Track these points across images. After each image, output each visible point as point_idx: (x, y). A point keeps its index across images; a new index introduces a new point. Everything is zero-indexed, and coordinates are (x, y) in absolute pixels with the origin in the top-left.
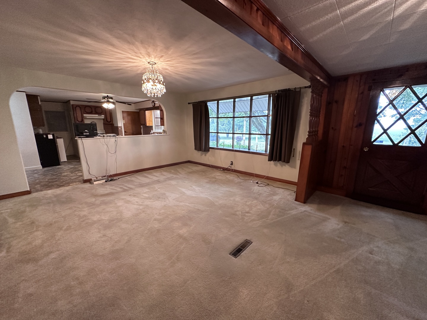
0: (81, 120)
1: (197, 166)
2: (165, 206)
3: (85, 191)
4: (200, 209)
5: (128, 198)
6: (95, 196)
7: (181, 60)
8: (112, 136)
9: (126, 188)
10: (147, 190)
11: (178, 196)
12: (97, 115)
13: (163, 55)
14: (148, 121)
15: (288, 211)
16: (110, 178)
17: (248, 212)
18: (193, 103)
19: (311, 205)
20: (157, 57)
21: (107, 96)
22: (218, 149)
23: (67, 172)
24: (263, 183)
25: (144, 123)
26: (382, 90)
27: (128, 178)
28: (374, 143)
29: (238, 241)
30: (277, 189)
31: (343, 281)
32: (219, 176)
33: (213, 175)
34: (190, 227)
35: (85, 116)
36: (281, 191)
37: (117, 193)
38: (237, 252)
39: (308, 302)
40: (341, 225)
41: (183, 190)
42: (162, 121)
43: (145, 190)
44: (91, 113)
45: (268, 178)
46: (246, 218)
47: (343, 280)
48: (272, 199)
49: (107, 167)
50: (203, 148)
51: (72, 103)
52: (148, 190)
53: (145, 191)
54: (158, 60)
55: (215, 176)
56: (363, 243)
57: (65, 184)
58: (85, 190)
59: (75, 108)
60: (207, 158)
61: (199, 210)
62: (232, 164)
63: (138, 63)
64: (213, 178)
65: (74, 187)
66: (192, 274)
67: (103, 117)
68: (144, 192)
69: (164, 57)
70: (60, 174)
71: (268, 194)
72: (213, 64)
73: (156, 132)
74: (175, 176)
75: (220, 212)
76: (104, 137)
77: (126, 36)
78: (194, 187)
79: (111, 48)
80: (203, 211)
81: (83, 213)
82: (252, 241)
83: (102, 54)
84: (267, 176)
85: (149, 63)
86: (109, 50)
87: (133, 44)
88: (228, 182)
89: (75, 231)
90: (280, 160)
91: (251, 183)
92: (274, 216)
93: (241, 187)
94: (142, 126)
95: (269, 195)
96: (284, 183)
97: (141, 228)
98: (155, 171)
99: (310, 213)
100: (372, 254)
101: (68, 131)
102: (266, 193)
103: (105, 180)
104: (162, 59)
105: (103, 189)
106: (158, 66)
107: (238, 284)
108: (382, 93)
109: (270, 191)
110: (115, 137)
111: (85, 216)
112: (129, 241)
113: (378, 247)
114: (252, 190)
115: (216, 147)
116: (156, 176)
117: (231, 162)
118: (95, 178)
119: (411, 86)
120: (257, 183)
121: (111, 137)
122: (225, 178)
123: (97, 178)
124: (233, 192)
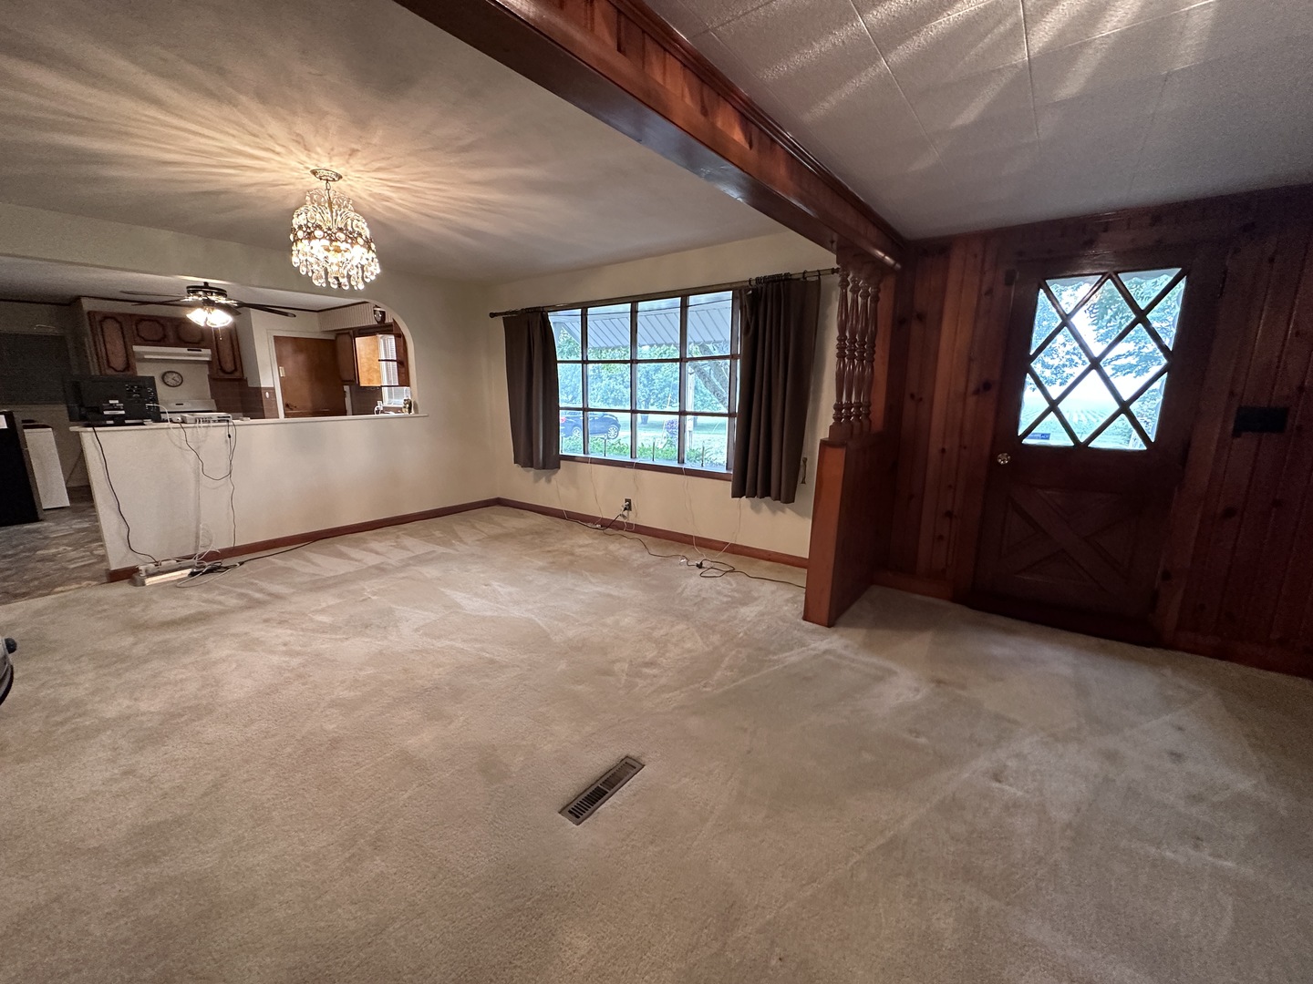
1: (521, 516)
2: (381, 653)
3: (105, 610)
4: (498, 658)
5: (258, 631)
6: (137, 627)
7: (427, 169)
8: (214, 421)
9: (258, 595)
10: (332, 601)
11: (433, 616)
12: (185, 350)
13: (355, 146)
14: (365, 369)
15: (775, 654)
16: (206, 564)
17: (651, 664)
18: (505, 313)
19: (850, 631)
20: (336, 155)
21: (203, 285)
22: (585, 460)
23: (57, 544)
24: (717, 566)
25: (352, 378)
26: (1043, 283)
27: (277, 560)
28: (1026, 441)
29: (598, 762)
30: (756, 583)
31: (901, 879)
32: (587, 546)
33: (567, 545)
34: (450, 724)
35: (139, 353)
36: (768, 588)
37: (222, 613)
38: (585, 803)
39: (779, 963)
40: (926, 690)
41: (459, 597)
42: (403, 370)
43: (328, 599)
44: (159, 341)
45: (735, 550)
46: (641, 683)
47: (900, 874)
48: (735, 618)
49: (197, 527)
50: (539, 459)
51: (87, 305)
52: (338, 601)
53: (324, 605)
54: (343, 165)
55: (572, 546)
56: (980, 745)
57: (35, 586)
58: (106, 607)
59: (101, 322)
60: (553, 490)
61: (492, 662)
62: (628, 508)
63: (278, 171)
64: (566, 553)
65: (66, 596)
66: (414, 895)
67: (206, 354)
68: (320, 608)
69: (360, 153)
70: (27, 554)
71: (725, 599)
72: (534, 187)
73: (392, 405)
74: (440, 550)
75: (562, 666)
76: (183, 422)
77: (189, 68)
78: (495, 584)
79: (152, 112)
80: (506, 666)
81: (68, 694)
82: (644, 760)
83: (126, 134)
84: (730, 542)
85: (314, 173)
86: (150, 120)
87: (232, 102)
88: (612, 566)
89: (20, 760)
90: (766, 493)
91: (680, 567)
92: (729, 674)
93: (648, 579)
94: (346, 388)
95: (727, 603)
96: (783, 565)
97: (273, 736)
98: (376, 534)
99: (840, 656)
100: (1000, 782)
102: (721, 598)
103: (188, 571)
104: (356, 162)
105: (174, 603)
106: (350, 185)
107: (565, 917)
108: (1044, 295)
109: (733, 590)
110: (226, 424)
111: (76, 703)
112: (216, 786)
113: (1019, 756)
114: (680, 590)
115: (582, 455)
116: (377, 553)
117: (627, 500)
118: (152, 565)
119: (1116, 273)
120: (700, 566)
121: (212, 424)
122: (603, 552)
123: (157, 564)
124: (619, 598)
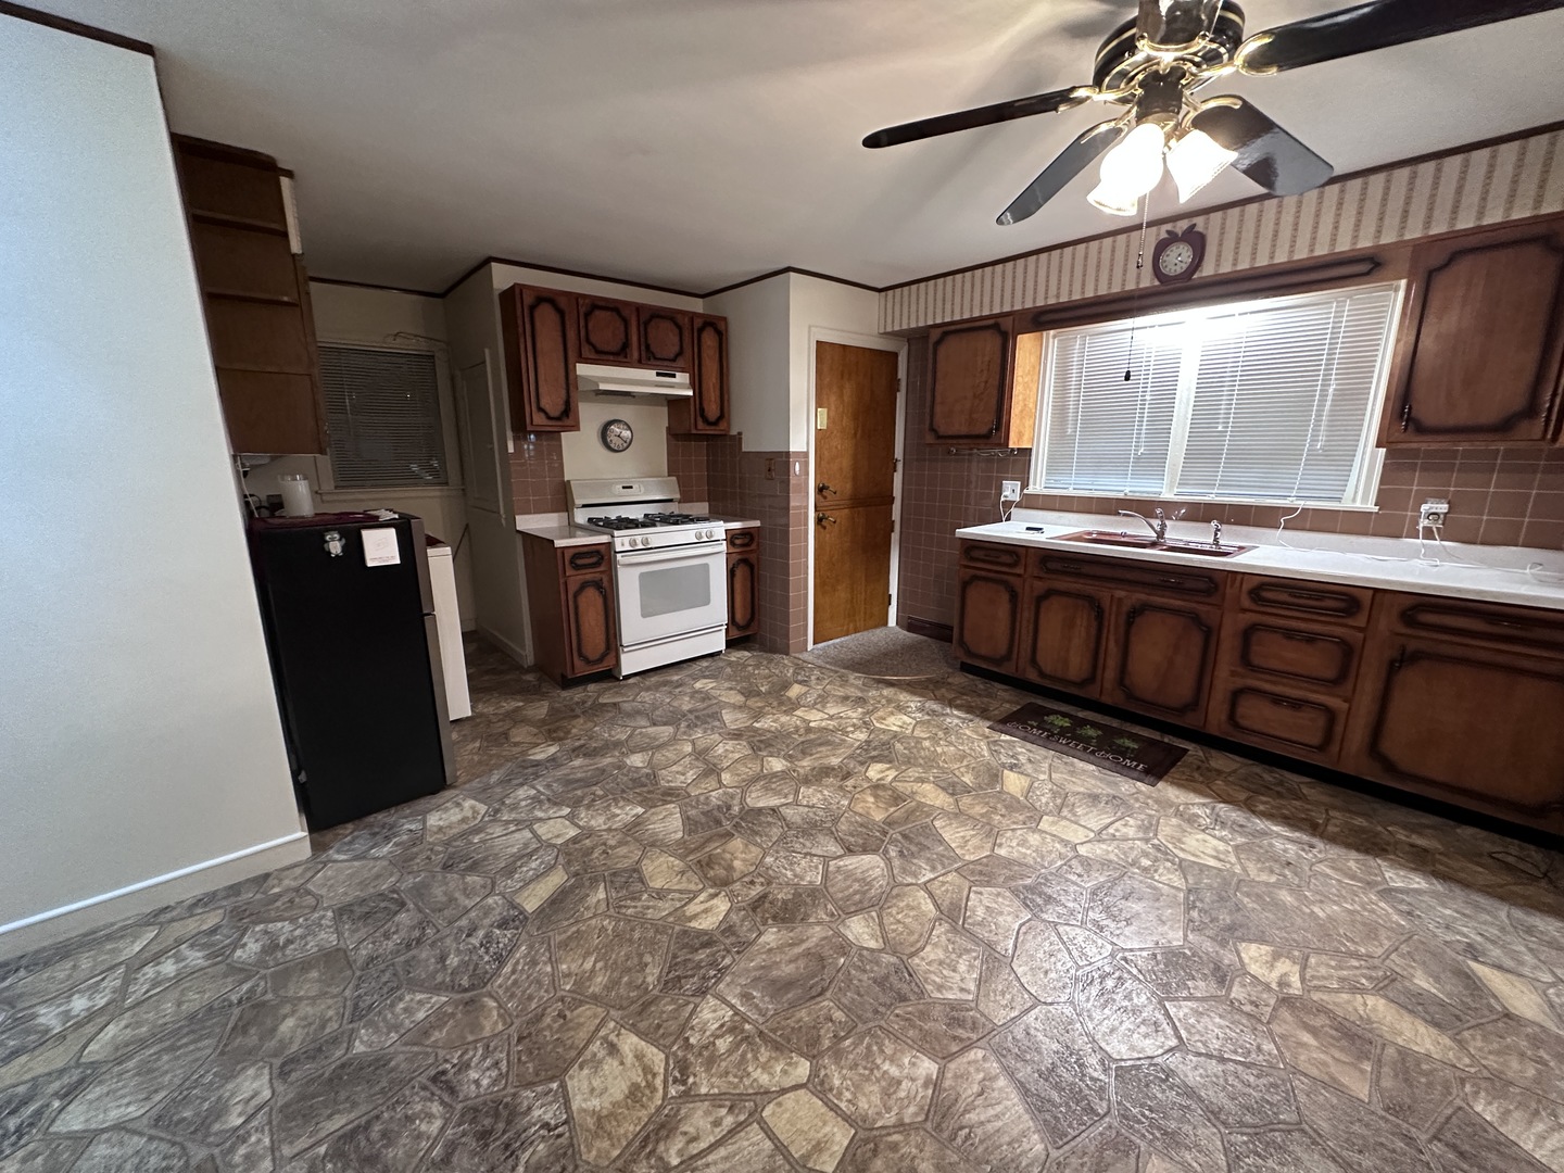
0: (561, 408)
101: (446, 484)
